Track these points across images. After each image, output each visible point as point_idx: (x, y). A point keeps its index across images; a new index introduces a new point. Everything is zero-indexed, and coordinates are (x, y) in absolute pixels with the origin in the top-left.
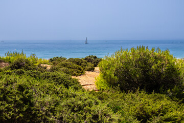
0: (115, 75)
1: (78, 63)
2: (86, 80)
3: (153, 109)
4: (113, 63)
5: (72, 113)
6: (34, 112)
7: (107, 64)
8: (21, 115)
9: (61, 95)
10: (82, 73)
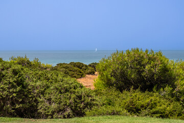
0: (111, 76)
1: (79, 67)
2: (85, 82)
3: (143, 103)
4: (110, 65)
5: (60, 94)
6: (26, 93)
7: (104, 66)
8: (15, 95)
9: (51, 80)
10: (82, 75)
